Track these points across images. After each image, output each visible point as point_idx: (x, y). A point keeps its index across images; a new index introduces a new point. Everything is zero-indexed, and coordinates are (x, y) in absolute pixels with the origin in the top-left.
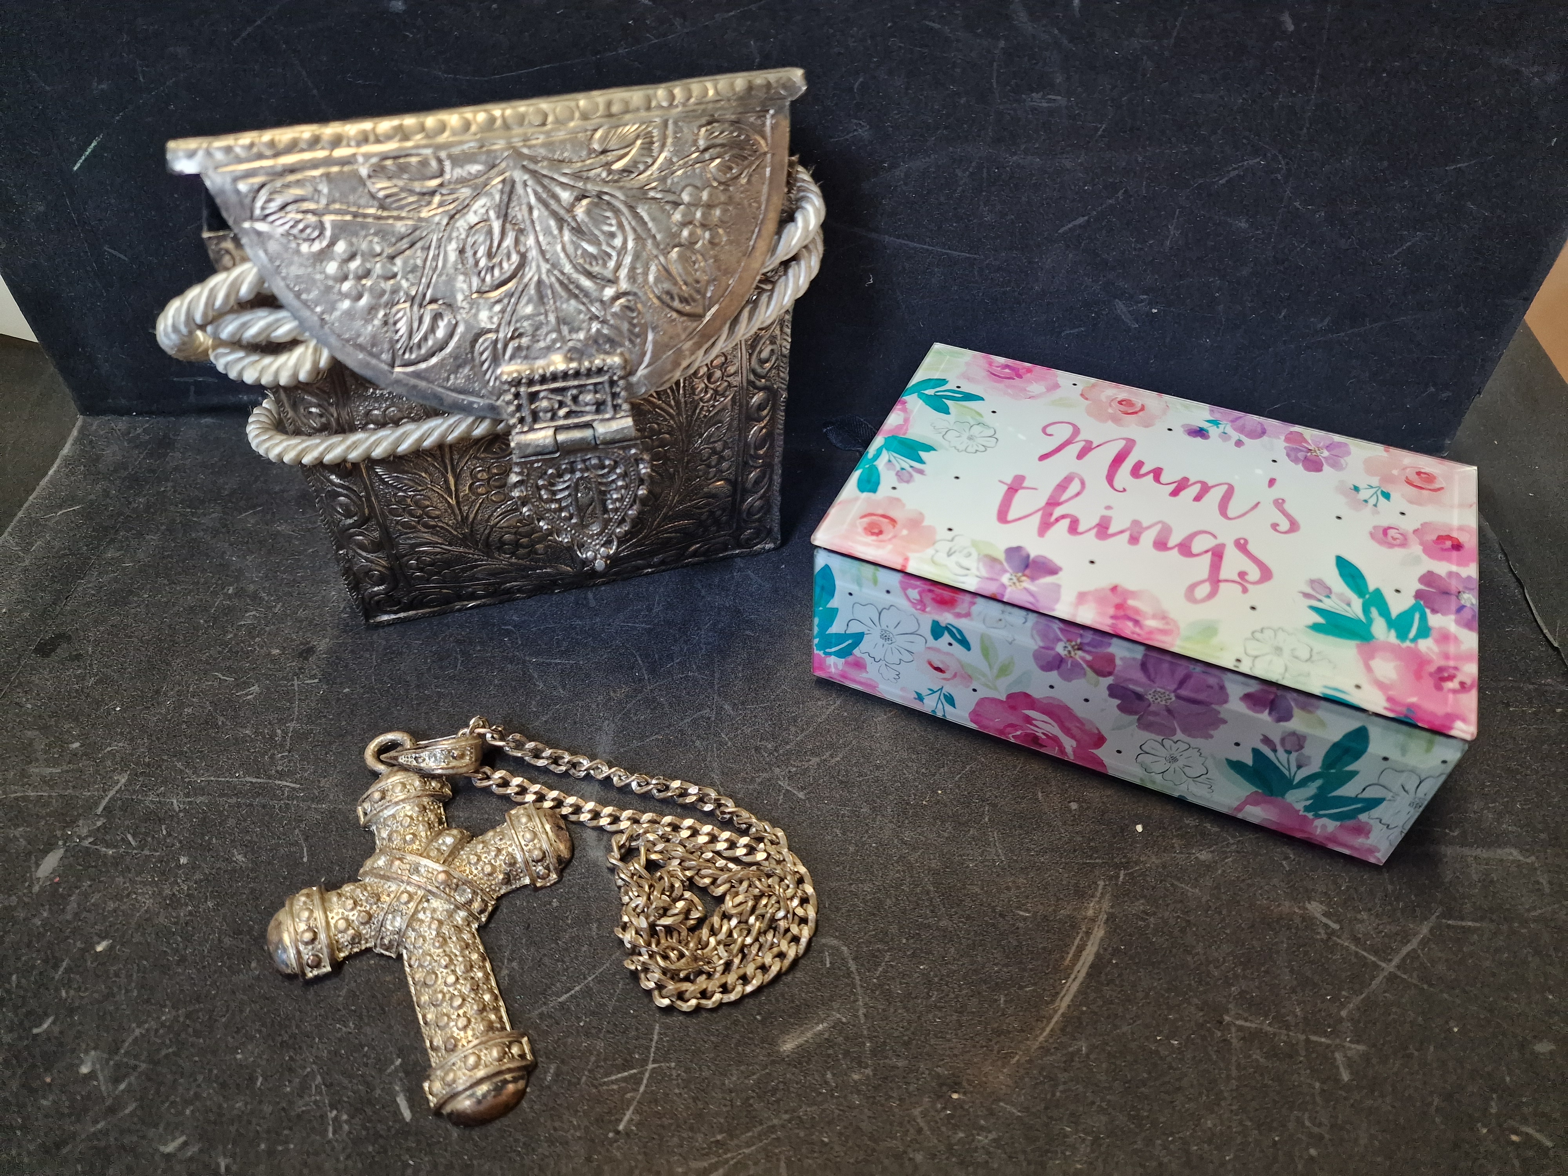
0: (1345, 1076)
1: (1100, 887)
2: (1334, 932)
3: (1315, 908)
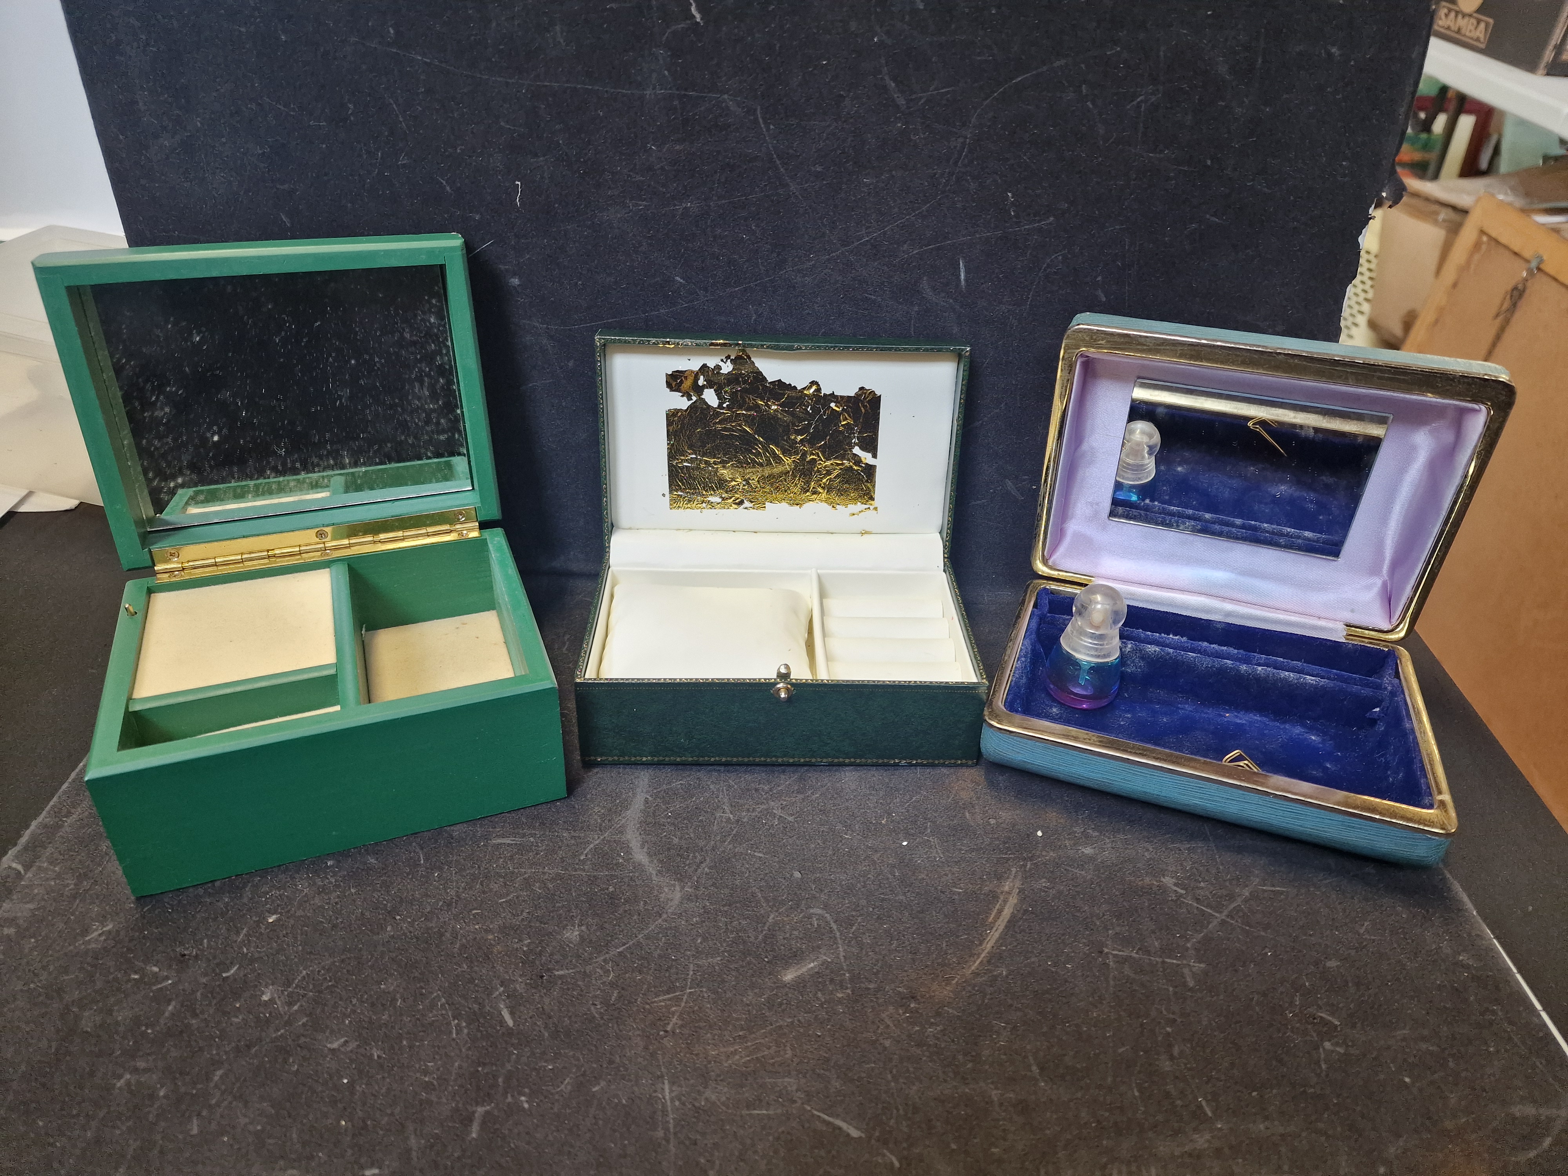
0: (1191, 984)
1: (1014, 872)
2: (1181, 895)
3: (1168, 881)
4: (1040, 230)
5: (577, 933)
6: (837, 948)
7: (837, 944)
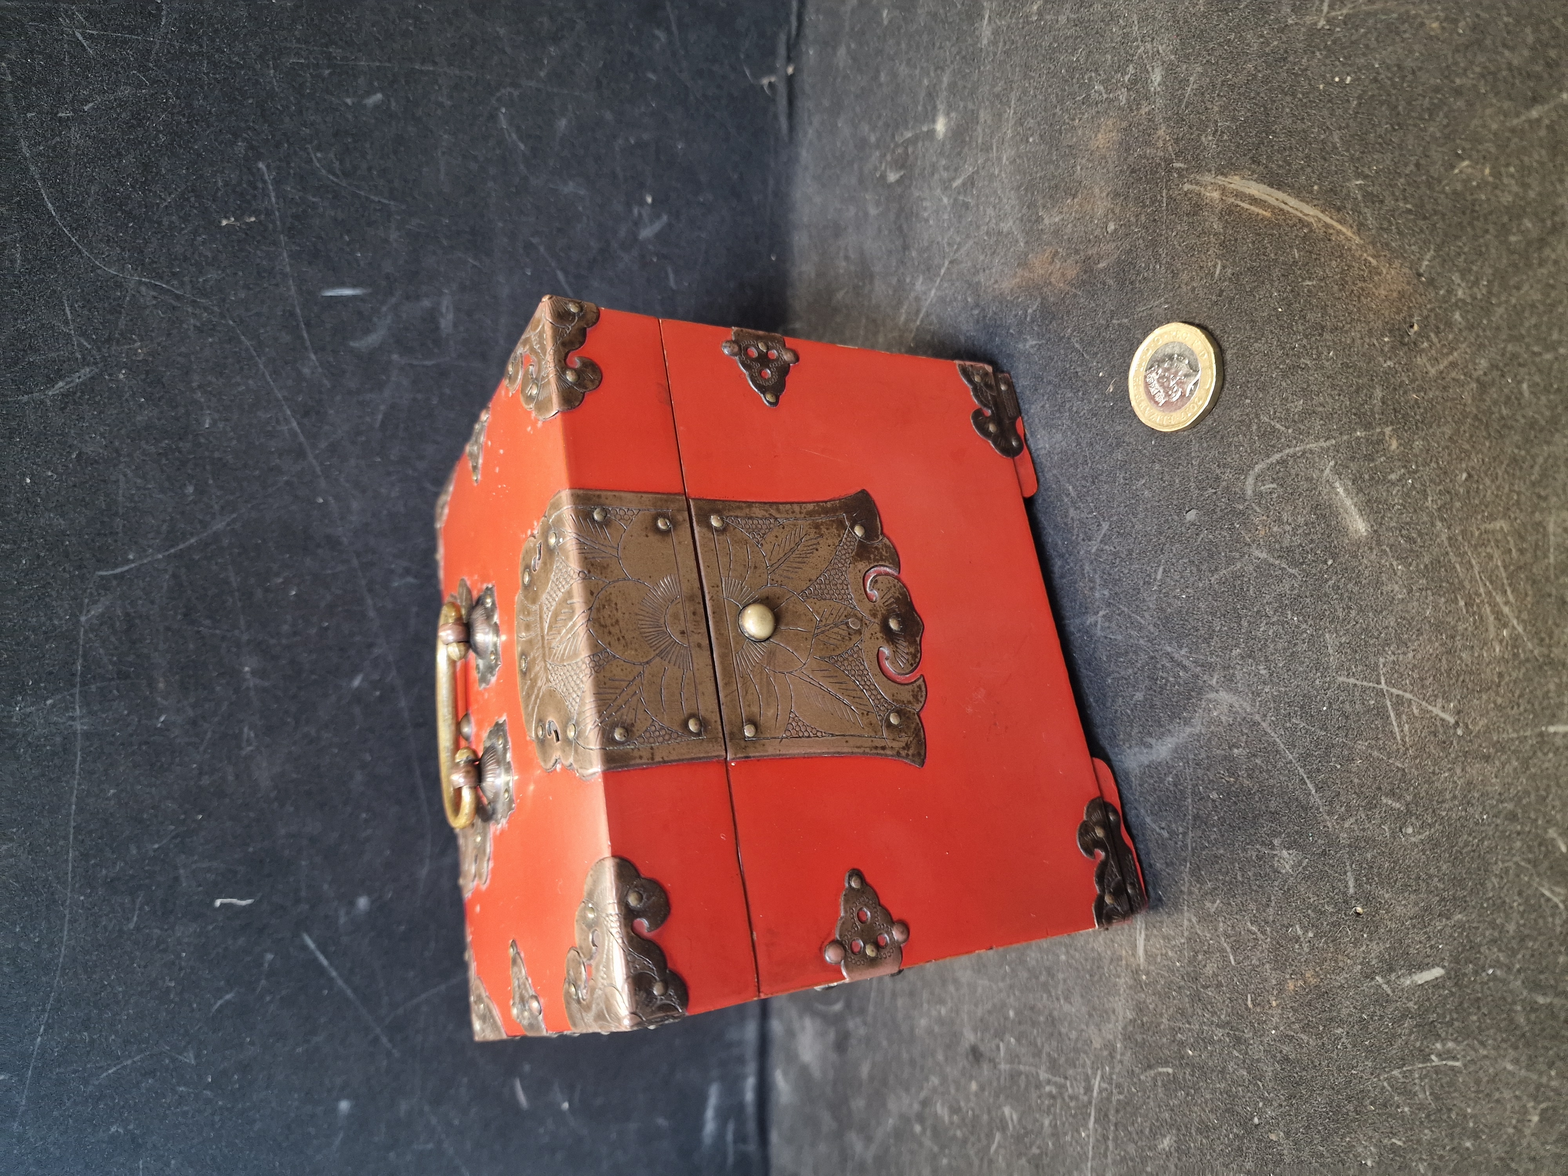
1: (1190, 187)
4: (277, 182)
5: (1285, 853)
6: (1311, 452)
7: (1304, 452)
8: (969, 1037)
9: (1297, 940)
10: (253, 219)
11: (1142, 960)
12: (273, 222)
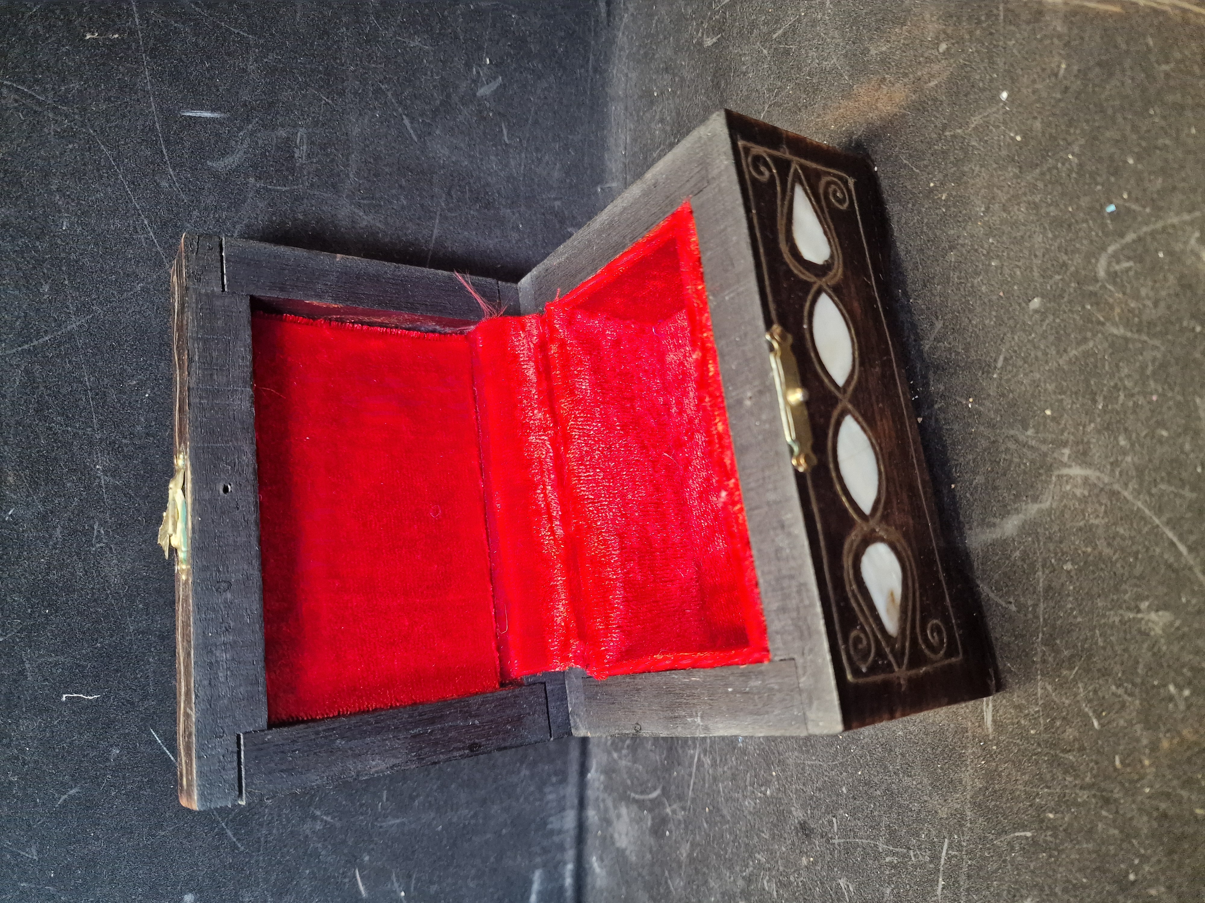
4: (141, 5)
5: (1153, 616)
6: (1173, 226)
7: (1164, 229)
8: (798, 814)
9: (1171, 699)
10: (116, 36)
11: (990, 730)
12: (137, 41)
